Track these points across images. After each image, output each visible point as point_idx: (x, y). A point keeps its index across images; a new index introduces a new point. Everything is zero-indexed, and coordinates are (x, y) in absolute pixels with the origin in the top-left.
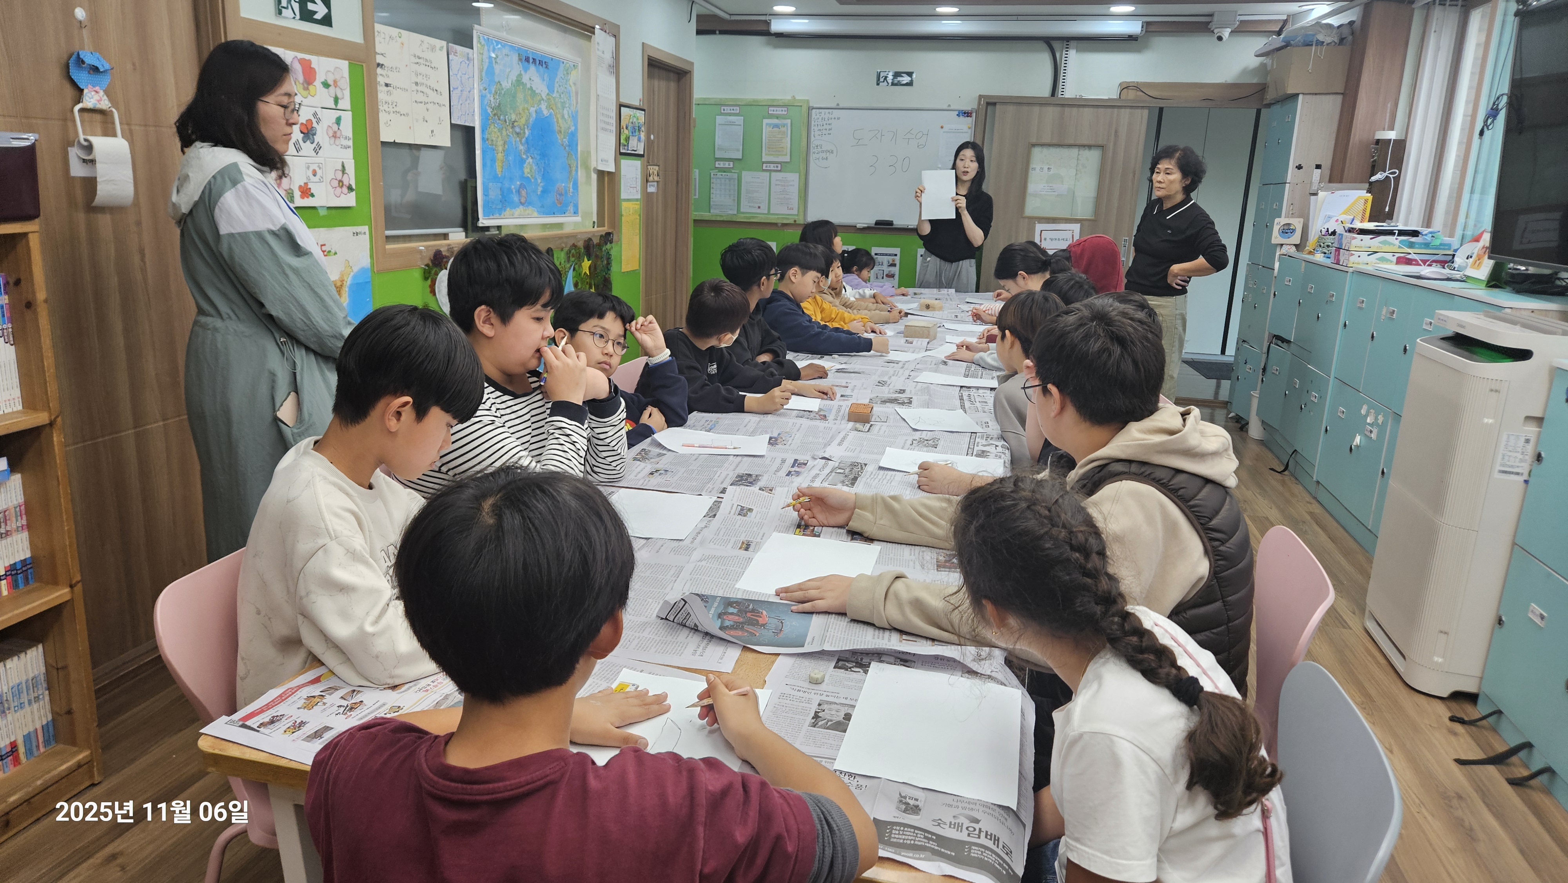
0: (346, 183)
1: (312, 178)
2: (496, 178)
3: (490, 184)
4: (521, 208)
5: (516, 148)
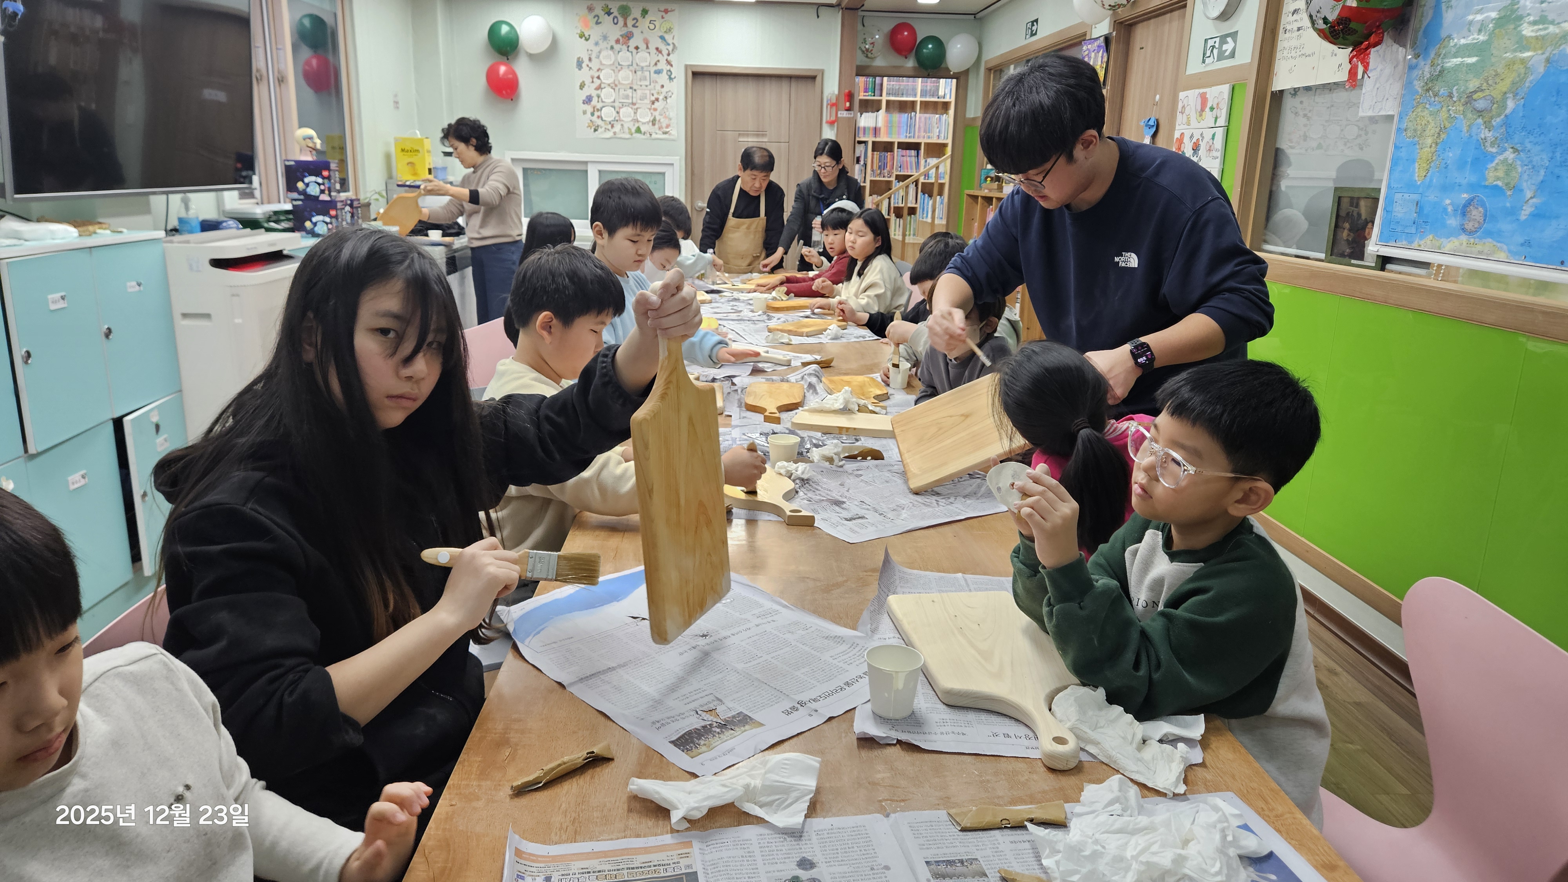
2: (1411, 186)
3: (1398, 196)
4: (1464, 238)
5: (1471, 136)
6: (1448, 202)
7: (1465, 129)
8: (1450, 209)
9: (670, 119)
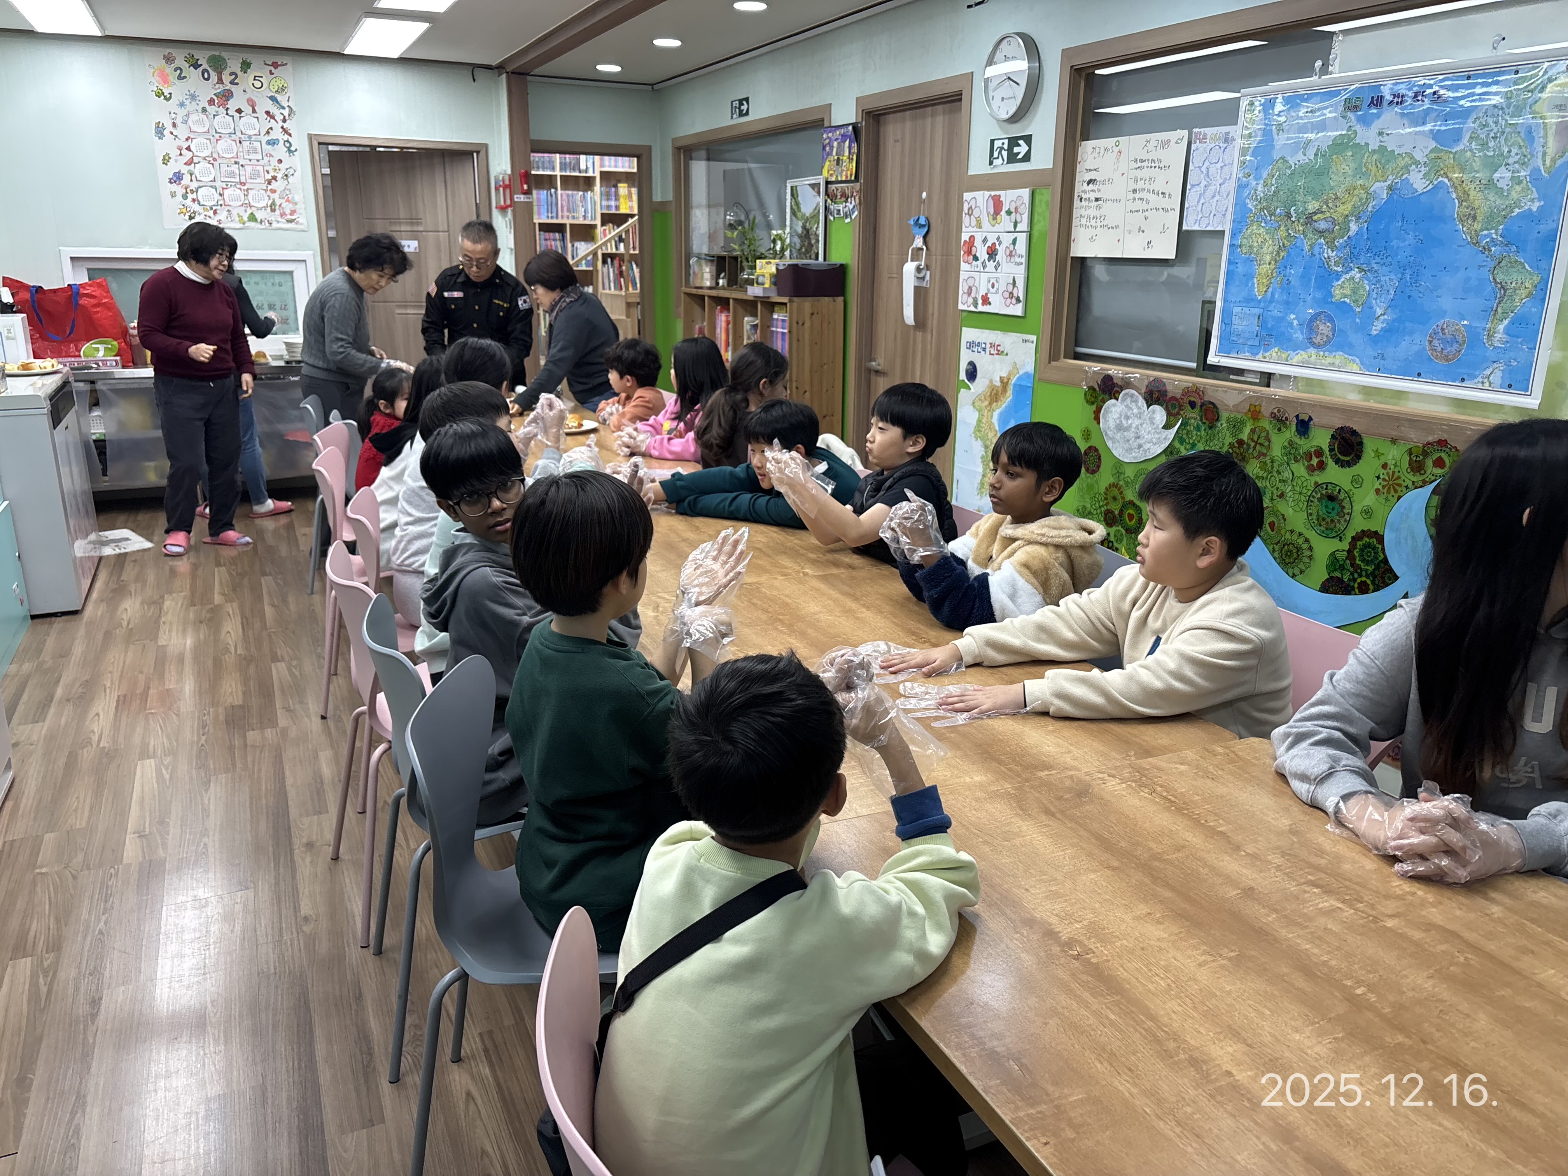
0: (1015, 295)
1: (992, 290)
2: (1250, 300)
3: (1237, 310)
4: (1312, 351)
5: (1313, 255)
6: (1293, 316)
7: (1306, 248)
8: (1295, 322)
9: (296, 204)
